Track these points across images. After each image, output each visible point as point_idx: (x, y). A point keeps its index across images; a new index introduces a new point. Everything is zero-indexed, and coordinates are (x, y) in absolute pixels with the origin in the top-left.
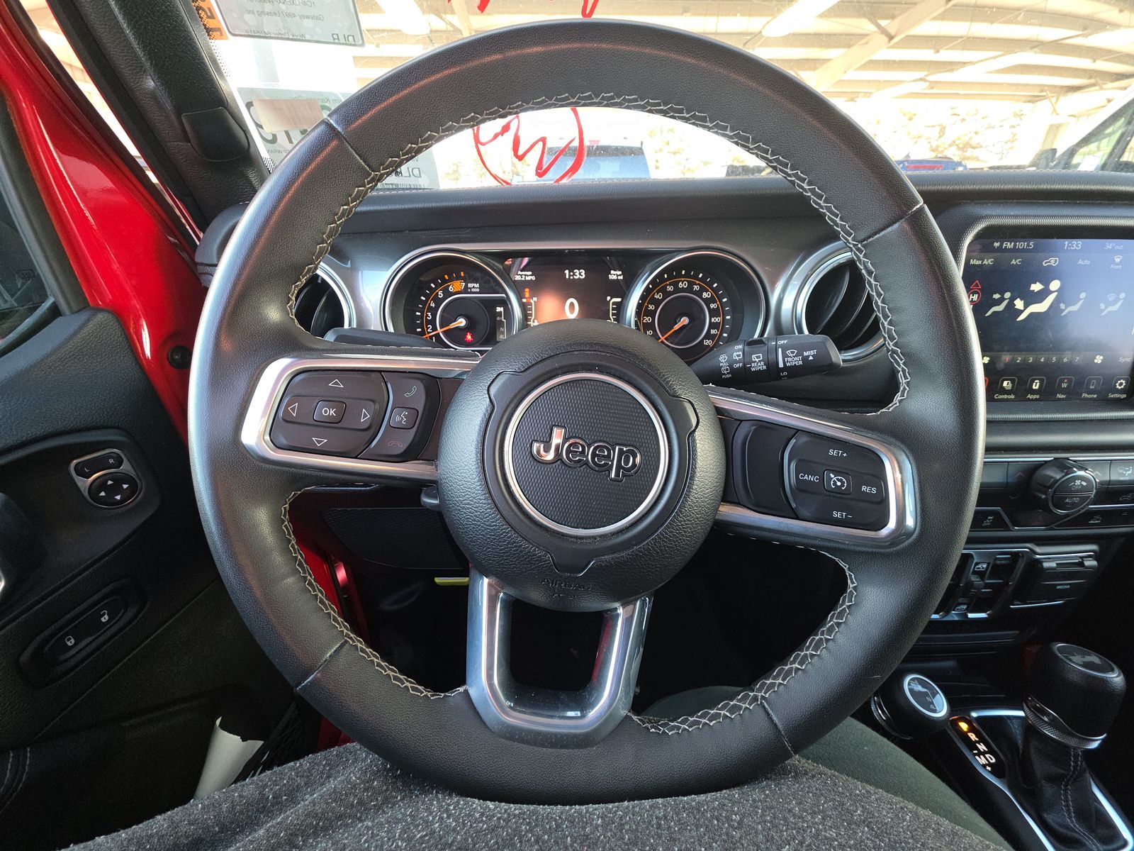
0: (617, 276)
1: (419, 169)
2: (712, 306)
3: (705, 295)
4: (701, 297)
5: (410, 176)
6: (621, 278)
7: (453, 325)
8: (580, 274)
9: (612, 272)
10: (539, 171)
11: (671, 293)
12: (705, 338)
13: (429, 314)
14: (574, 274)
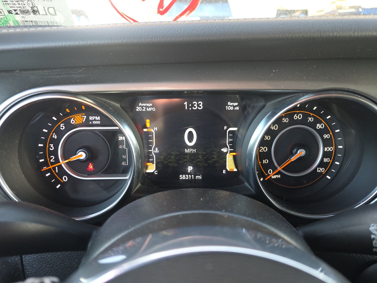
0: (234, 107)
1: (54, 8)
2: (326, 136)
3: (319, 126)
4: (315, 128)
5: (46, 14)
6: (237, 108)
7: (73, 158)
8: (198, 105)
9: (229, 103)
10: (161, 10)
11: (287, 125)
12: (319, 166)
13: (52, 145)
14: (193, 106)
